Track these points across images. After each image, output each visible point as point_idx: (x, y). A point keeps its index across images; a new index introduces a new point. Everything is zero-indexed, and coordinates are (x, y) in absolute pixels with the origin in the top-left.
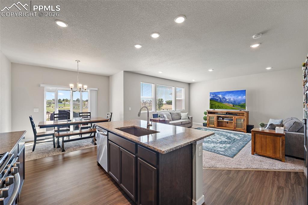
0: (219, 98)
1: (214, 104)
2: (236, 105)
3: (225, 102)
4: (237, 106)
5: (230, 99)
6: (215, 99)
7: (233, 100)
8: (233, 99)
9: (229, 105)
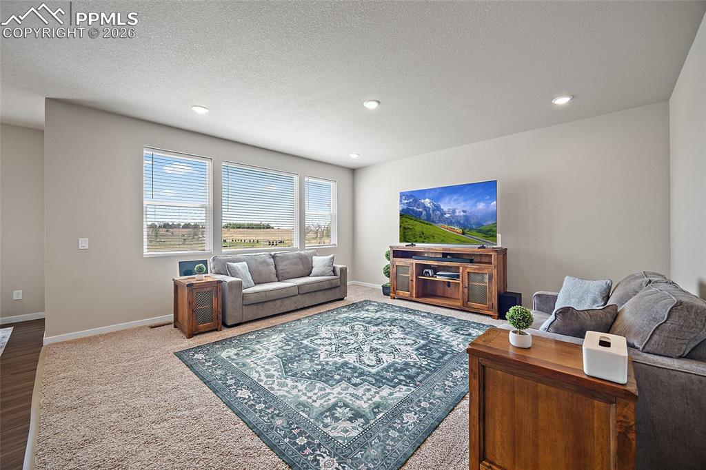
0: (425, 208)
1: (410, 227)
2: (471, 229)
3: (440, 221)
4: (475, 233)
5: (454, 212)
6: (413, 210)
7: (462, 213)
8: (463, 211)
9: (452, 230)
